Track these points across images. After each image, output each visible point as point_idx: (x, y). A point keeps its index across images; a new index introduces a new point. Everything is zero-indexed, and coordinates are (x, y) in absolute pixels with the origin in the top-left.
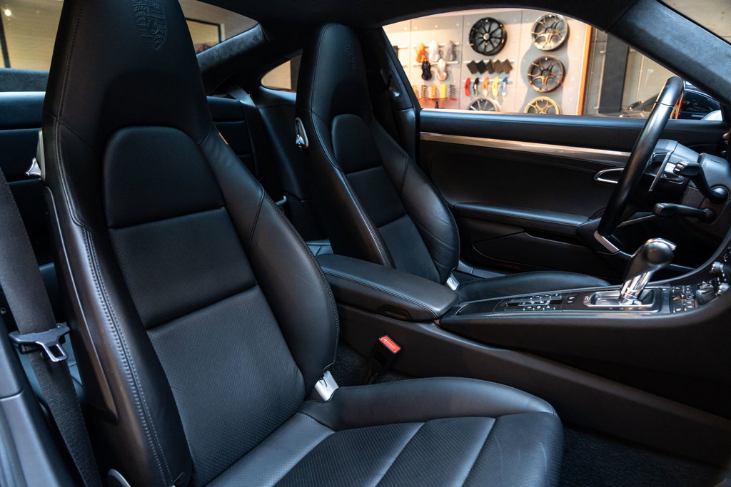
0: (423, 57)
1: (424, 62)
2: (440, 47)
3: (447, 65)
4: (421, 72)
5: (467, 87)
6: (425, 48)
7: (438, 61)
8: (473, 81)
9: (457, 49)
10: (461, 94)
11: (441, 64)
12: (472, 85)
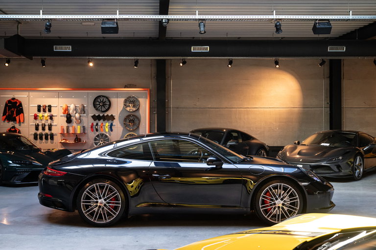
0: (67, 112)
1: (67, 114)
2: (76, 107)
3: (80, 116)
4: (66, 119)
5: (92, 127)
6: (68, 107)
7: (75, 114)
8: (95, 124)
9: (85, 108)
10: (89, 130)
11: (77, 115)
12: (94, 127)
